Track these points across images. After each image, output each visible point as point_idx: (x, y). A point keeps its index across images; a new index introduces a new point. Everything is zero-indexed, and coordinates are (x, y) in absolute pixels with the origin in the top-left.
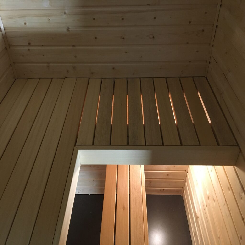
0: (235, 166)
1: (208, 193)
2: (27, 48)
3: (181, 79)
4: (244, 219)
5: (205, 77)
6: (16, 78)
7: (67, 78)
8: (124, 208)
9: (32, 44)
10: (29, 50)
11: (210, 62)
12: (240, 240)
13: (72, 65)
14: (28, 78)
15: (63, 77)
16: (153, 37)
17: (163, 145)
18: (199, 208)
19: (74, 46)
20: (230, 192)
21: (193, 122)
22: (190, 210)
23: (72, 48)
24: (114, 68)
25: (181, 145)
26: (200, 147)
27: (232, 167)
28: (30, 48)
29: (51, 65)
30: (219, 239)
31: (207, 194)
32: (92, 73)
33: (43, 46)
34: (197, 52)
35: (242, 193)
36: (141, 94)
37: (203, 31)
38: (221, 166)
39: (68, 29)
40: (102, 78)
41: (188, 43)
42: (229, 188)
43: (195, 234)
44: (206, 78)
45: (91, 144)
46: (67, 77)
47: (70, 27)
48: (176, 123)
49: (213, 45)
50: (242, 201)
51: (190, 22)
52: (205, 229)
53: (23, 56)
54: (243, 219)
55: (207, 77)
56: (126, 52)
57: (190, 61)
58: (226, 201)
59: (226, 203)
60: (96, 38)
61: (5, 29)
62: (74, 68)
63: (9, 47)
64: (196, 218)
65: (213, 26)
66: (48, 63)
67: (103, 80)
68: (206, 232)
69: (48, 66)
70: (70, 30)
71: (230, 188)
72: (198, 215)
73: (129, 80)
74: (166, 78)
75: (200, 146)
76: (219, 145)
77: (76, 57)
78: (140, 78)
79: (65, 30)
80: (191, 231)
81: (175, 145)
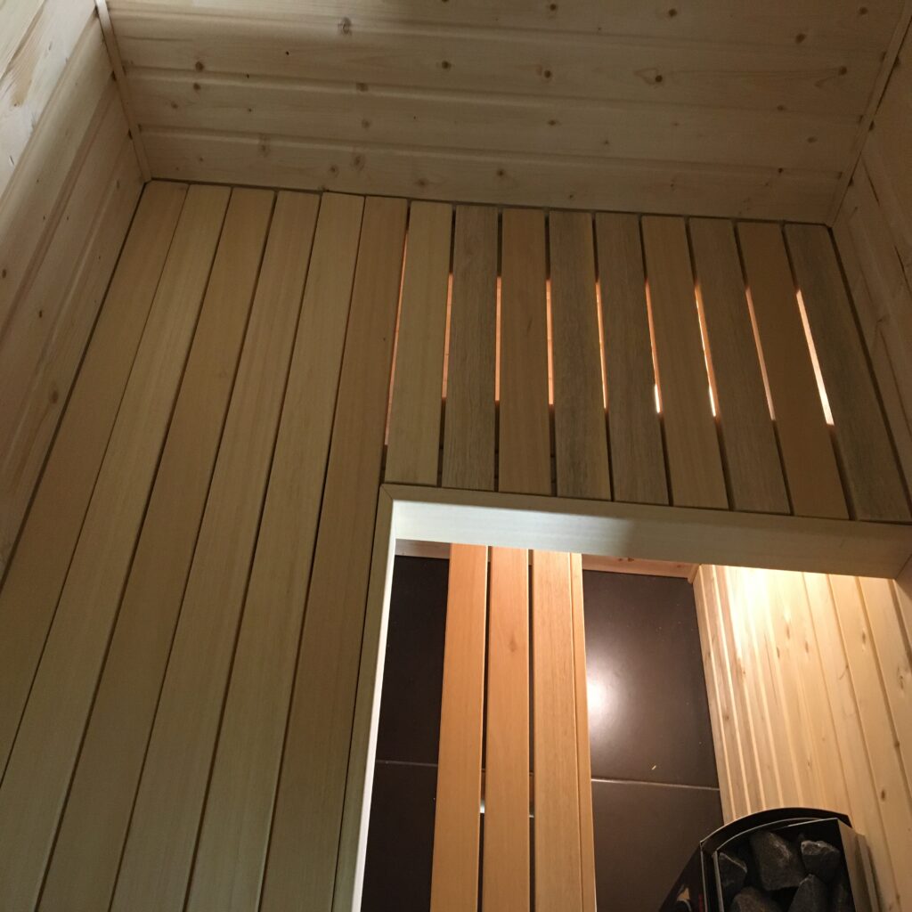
0: (894, 581)
1: (788, 617)
2: (192, 80)
3: (741, 226)
4: (901, 747)
5: (824, 225)
6: (147, 181)
7: (328, 191)
8: (513, 646)
9: (209, 67)
10: (197, 87)
11: (851, 182)
12: (880, 799)
13: (351, 149)
14: (190, 183)
15: (316, 188)
16: (659, 79)
17: (671, 504)
18: (751, 645)
19: (362, 86)
20: (865, 648)
21: (772, 416)
22: (716, 637)
23: (354, 91)
24: (501, 173)
25: (731, 508)
26: (792, 518)
27: (884, 581)
28: (204, 81)
29: (276, 144)
30: (808, 768)
31: (783, 618)
32: (422, 183)
33: (248, 76)
34: (811, 140)
35: (906, 670)
36: (597, 281)
37: (843, 71)
38: (851, 579)
39: (346, 24)
40: (455, 203)
41: (781, 108)
42: (864, 637)
43: (727, 718)
44: (830, 230)
45: (434, 482)
46: (330, 189)
47: (353, 21)
48: (714, 414)
49: (872, 125)
50: (902, 693)
51: (800, 38)
52: (763, 718)
53: (175, 106)
54: (897, 745)
55: (834, 229)
56: (552, 123)
57: (781, 170)
58: (847, 667)
59: (846, 673)
60: (446, 65)
61: (109, 9)
62: (358, 161)
63: (125, 72)
64: (737, 672)
65: (883, 58)
66: (264, 136)
67: (458, 209)
68: (765, 727)
69: (264, 148)
70: (352, 29)
71: (868, 637)
72: (742, 666)
73: (553, 216)
74: (688, 218)
75: (792, 514)
76: (852, 518)
77: (366, 124)
78: (595, 212)
79: (333, 30)
80: (711, 702)
81: (709, 506)
